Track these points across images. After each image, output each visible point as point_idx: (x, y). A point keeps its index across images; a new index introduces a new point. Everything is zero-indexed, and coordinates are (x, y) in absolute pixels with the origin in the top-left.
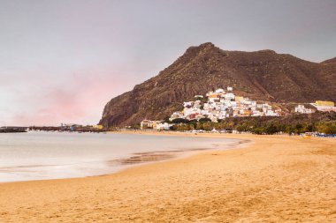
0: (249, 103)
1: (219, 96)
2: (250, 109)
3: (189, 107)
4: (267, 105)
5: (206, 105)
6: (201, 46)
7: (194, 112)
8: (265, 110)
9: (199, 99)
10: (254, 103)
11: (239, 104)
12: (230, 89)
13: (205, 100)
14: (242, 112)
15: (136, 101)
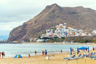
0: (73, 30)
1: (61, 27)
2: (74, 32)
3: (48, 32)
4: (81, 30)
5: (56, 31)
6: (52, 5)
7: (51, 34)
8: (80, 32)
9: (53, 28)
10: (76, 30)
11: (69, 30)
12: (65, 24)
13: (55, 29)
14: (71, 33)
15: (25, 30)
